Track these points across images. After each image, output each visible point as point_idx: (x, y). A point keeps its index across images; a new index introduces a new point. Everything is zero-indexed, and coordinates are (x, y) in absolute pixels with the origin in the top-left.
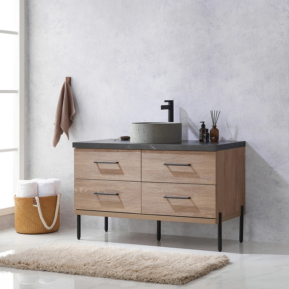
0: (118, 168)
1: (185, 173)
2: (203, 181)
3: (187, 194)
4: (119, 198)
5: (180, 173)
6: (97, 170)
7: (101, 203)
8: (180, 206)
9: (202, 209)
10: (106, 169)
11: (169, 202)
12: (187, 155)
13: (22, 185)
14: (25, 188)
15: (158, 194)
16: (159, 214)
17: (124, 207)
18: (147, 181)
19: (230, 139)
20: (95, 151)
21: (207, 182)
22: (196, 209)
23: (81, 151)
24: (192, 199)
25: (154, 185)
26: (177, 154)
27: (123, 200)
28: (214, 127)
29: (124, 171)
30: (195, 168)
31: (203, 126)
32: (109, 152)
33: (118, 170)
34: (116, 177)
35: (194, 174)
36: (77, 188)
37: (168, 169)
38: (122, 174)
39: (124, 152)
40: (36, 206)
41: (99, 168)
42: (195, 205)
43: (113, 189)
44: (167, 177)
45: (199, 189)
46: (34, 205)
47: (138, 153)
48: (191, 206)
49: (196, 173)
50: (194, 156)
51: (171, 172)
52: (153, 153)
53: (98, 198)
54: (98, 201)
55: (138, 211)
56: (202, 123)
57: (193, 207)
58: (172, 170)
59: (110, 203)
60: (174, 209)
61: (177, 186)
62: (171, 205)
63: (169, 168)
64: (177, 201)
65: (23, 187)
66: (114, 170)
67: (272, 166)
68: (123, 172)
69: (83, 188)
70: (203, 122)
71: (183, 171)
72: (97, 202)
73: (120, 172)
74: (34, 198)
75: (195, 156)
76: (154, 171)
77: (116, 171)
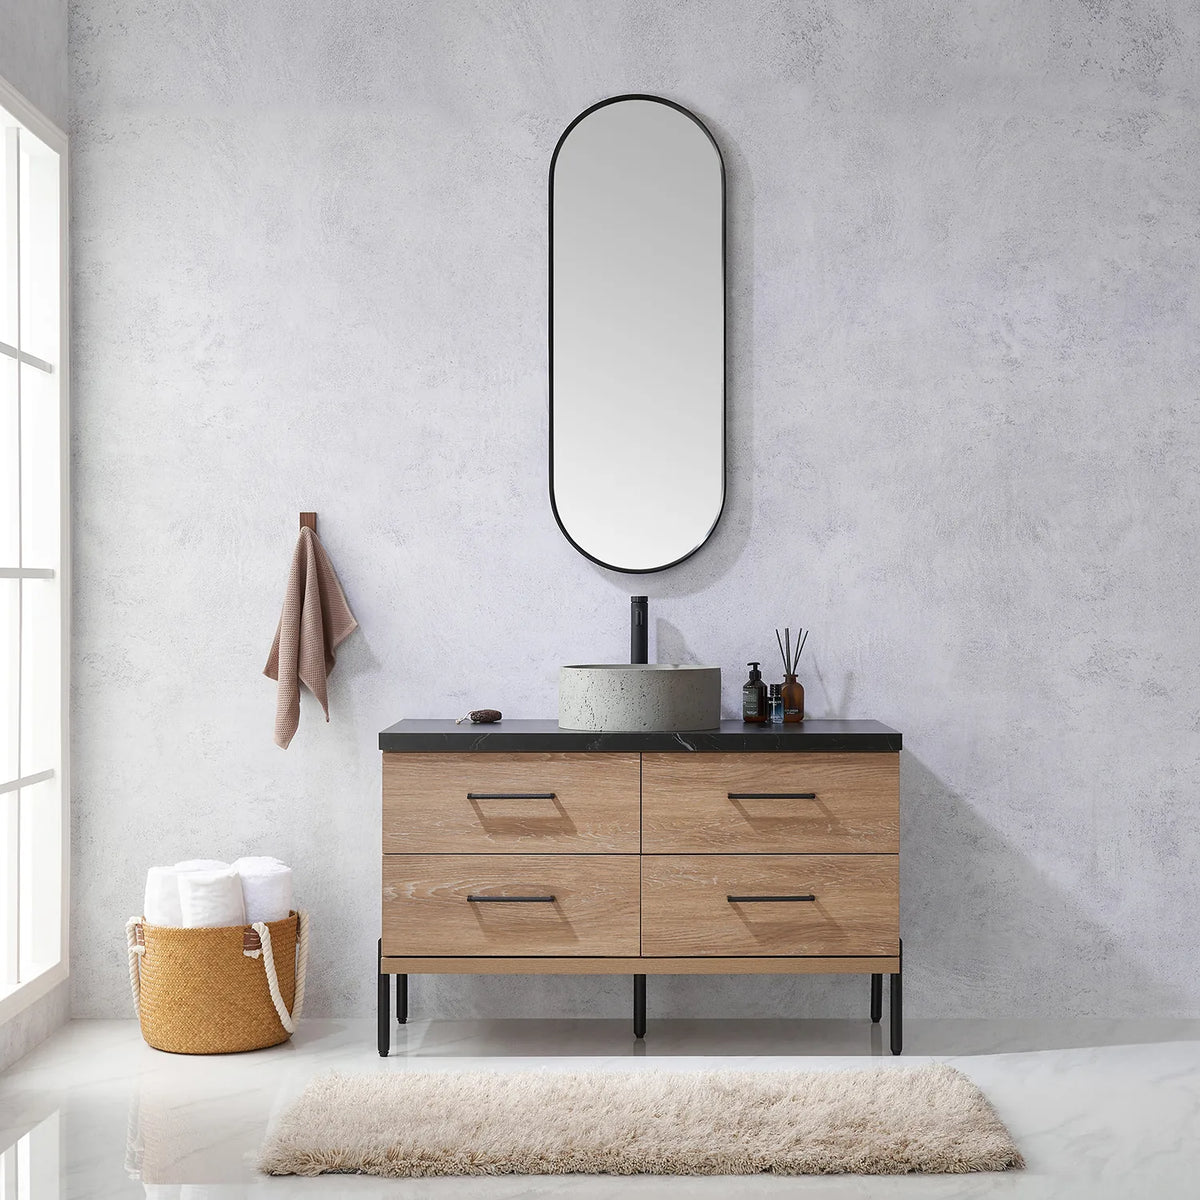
0: (556, 814)
1: (795, 820)
2: (857, 844)
3: (801, 886)
4: (559, 910)
5: (778, 820)
6: (474, 822)
7: (486, 929)
8: (781, 924)
9: (854, 928)
10: (510, 819)
11: (741, 914)
12: (803, 766)
13: (197, 886)
14: (215, 894)
15: (700, 889)
16: (703, 953)
17: (575, 937)
18: (662, 852)
19: (827, 714)
20: (465, 760)
21: (869, 846)
22: (834, 929)
23: (409, 761)
24: (820, 900)
25: (687, 863)
26: (769, 761)
27: (572, 916)
28: (791, 678)
29: (576, 824)
30: (829, 805)
31: (755, 675)
32: (518, 760)
33: (556, 819)
34: (548, 843)
35: (828, 823)
36: (392, 884)
37: (737, 812)
38: (572, 831)
39: (579, 759)
40: (255, 954)
41: (481, 816)
42: (832, 919)
43: (534, 880)
44: (733, 836)
45: (844, 870)
46: (247, 953)
47: (630, 761)
48: (815, 921)
49: (833, 821)
50: (825, 766)
51: (748, 818)
52: (687, 762)
53: (478, 915)
54: (477, 924)
55: (631, 946)
56: (752, 668)
57: (823, 925)
58: (752, 813)
59: (521, 929)
60: (756, 936)
61: (768, 863)
62: (748, 924)
63: (741, 809)
64: (768, 909)
65: (201, 892)
66: (540, 820)
67: (958, 791)
68: (574, 827)
69: (418, 882)
70: (755, 665)
71: (791, 814)
72: (472, 928)
73: (563, 826)
74: (249, 929)
75: (829, 768)
76: (688, 819)
77: (548, 824)
